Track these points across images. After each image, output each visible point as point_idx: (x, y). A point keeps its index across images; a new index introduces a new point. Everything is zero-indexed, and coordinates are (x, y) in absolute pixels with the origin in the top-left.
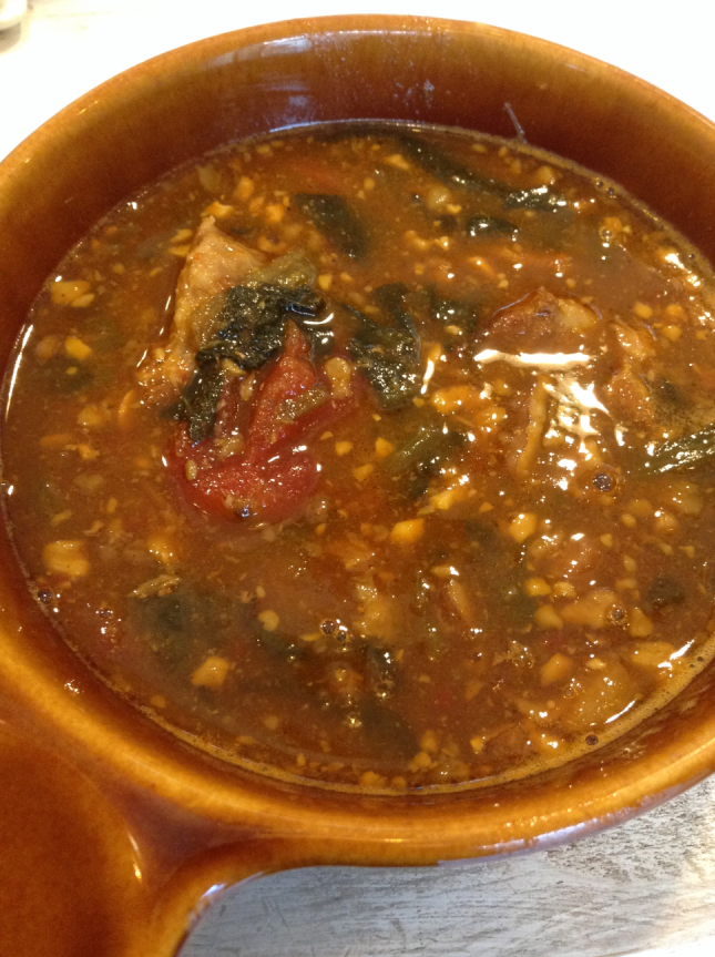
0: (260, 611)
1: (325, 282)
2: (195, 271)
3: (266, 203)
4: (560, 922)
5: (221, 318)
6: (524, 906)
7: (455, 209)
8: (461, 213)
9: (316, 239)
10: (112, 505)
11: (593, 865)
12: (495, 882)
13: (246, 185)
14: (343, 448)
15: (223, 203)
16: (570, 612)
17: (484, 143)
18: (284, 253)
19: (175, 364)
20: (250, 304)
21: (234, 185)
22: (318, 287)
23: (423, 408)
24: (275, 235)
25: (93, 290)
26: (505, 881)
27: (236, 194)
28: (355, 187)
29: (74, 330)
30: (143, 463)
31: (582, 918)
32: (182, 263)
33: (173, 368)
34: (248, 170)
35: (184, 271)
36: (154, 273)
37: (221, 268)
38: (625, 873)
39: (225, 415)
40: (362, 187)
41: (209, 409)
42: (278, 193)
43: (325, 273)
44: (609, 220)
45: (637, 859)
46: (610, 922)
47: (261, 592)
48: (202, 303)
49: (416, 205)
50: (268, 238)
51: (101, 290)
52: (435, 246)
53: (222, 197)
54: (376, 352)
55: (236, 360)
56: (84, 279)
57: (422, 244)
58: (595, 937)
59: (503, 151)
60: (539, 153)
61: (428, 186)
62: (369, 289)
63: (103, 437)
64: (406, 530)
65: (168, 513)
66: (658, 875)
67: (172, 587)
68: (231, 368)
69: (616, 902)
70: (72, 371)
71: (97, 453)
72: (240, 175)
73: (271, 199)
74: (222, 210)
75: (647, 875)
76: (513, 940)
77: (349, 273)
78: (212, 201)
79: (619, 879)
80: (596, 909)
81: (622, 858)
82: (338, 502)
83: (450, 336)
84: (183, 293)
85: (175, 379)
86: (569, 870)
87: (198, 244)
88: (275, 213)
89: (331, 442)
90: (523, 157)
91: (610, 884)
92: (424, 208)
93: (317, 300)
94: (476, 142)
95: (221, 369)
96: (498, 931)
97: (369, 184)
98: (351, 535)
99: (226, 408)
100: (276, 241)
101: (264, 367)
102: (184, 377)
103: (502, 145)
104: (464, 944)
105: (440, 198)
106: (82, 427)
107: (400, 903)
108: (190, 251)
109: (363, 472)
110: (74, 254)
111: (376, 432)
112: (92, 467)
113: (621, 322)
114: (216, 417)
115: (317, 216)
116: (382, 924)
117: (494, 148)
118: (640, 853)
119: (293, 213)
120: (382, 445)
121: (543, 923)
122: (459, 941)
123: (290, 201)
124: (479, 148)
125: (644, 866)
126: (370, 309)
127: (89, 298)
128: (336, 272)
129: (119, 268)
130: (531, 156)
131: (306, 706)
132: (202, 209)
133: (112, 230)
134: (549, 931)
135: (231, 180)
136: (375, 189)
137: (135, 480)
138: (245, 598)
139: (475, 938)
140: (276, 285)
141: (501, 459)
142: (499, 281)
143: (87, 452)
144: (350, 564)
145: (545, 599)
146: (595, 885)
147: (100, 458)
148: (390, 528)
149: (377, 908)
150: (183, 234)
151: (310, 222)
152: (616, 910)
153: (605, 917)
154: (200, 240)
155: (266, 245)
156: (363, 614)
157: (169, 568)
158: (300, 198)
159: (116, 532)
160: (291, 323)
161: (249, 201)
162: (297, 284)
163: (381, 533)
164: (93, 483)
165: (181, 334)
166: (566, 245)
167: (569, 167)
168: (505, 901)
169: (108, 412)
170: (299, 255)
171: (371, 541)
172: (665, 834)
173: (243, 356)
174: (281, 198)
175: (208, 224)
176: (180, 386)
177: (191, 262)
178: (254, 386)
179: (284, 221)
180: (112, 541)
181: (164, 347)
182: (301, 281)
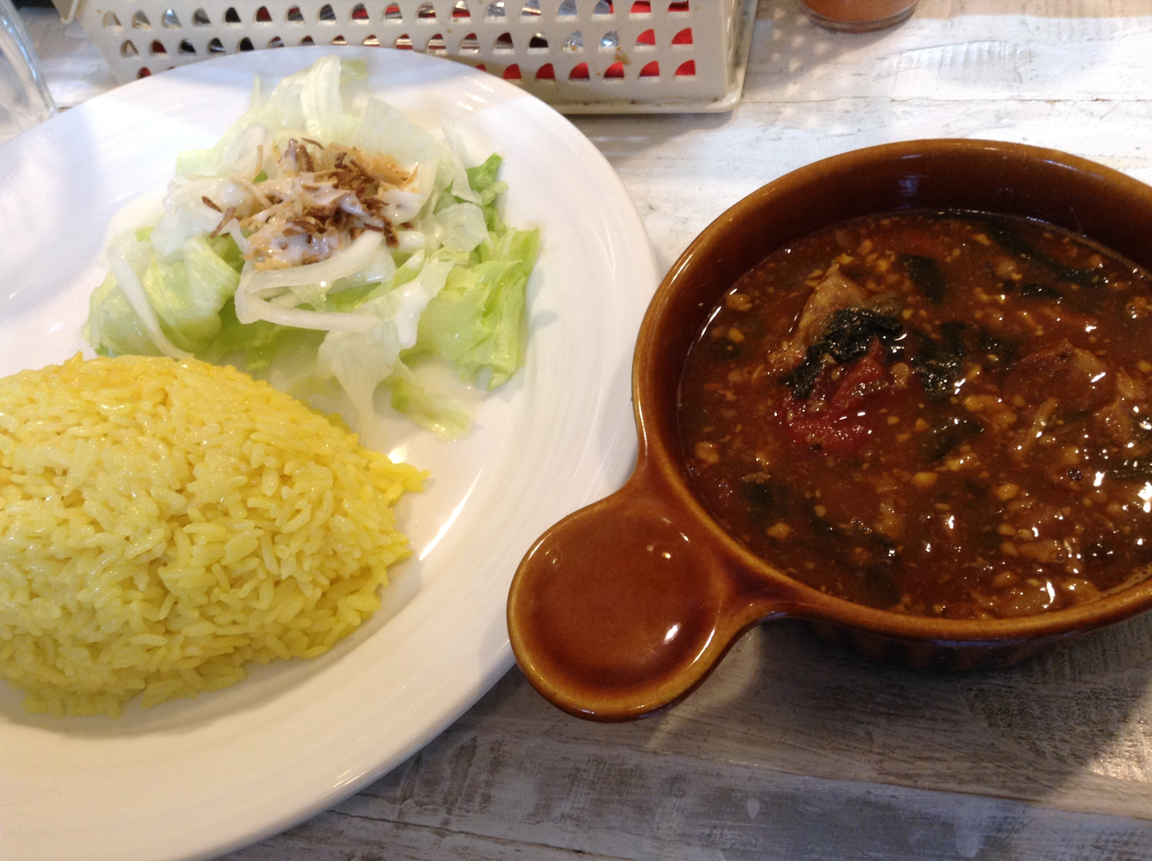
0: (816, 505)
1: (907, 314)
2: (818, 297)
3: (878, 258)
4: (985, 767)
5: (828, 328)
6: (962, 750)
7: (1016, 277)
8: (1020, 280)
9: (907, 285)
10: (739, 428)
11: (1021, 741)
12: (945, 731)
13: (867, 244)
14: (893, 420)
15: (849, 255)
16: (1025, 548)
17: (1052, 232)
18: (882, 292)
19: (793, 352)
20: (850, 321)
21: (859, 244)
22: (901, 316)
23: (955, 405)
24: (879, 279)
25: (752, 301)
26: (953, 731)
27: (858, 250)
28: (946, 253)
29: (736, 324)
30: (761, 408)
31: (1002, 770)
32: (812, 291)
33: (792, 355)
34: (870, 236)
35: (812, 296)
36: (792, 295)
37: (836, 297)
38: (1044, 753)
39: (818, 386)
40: (950, 254)
41: (809, 382)
42: (888, 252)
43: (908, 309)
44: (1137, 299)
45: (1055, 747)
46: (1023, 779)
47: (818, 494)
48: (819, 317)
49: (987, 270)
50: (874, 281)
51: (757, 302)
52: (995, 300)
53: (849, 251)
54: (931, 364)
55: (833, 354)
56: (748, 294)
57: (985, 297)
58: (1010, 784)
59: (1066, 240)
60: (1094, 245)
61: (1000, 259)
62: (937, 322)
63: (739, 389)
64: (923, 478)
65: (770, 439)
66: (1069, 761)
67: (765, 480)
68: (828, 359)
69: (1031, 768)
70: (730, 348)
71: (736, 397)
72: (865, 238)
73: (882, 256)
74: (846, 259)
75: (1061, 759)
76: (949, 768)
77: (926, 310)
78: (841, 253)
79: (1038, 755)
80: (1014, 768)
81: (1044, 743)
82: (881, 452)
83: (989, 361)
84: (808, 309)
85: (791, 361)
86: (1002, 739)
87: (825, 280)
88: (883, 265)
89: (886, 415)
90: (1081, 246)
91: (1031, 756)
92: (993, 274)
93: (897, 325)
94: (1046, 231)
95: (822, 358)
96: (939, 760)
97: (956, 252)
98: (884, 474)
99: (819, 383)
100: (879, 284)
101: (850, 361)
102: (797, 360)
103: (1066, 236)
104: (912, 760)
105: (1008, 268)
106: (729, 381)
107: (875, 723)
108: (819, 284)
109: (903, 437)
110: (745, 279)
111: (919, 414)
112: (731, 405)
113: (1124, 372)
114: (812, 387)
115: (912, 270)
116: (860, 731)
117: (1059, 237)
118: (1059, 744)
119: (895, 267)
120: (920, 423)
121: (973, 765)
122: (910, 757)
123: (896, 259)
124: (1047, 235)
125: (1061, 753)
126: (934, 336)
127: (749, 306)
128: (916, 308)
129: (771, 290)
130: (1087, 246)
131: (833, 562)
132: (833, 258)
133: (772, 265)
134: (977, 771)
135: (857, 240)
136: (960, 256)
137: (755, 417)
138: (808, 495)
139: (921, 759)
140: (871, 312)
141: (1004, 446)
142: (1036, 330)
143: (730, 396)
144: (880, 490)
145: (1009, 538)
146: (1019, 754)
147: (737, 400)
148: (913, 474)
149: (858, 722)
150: (817, 273)
151: (907, 274)
152: (1030, 772)
153: (1020, 775)
154: (827, 278)
155: (871, 285)
156: (882, 520)
157: (765, 469)
158: (902, 257)
159: (738, 443)
160: (876, 337)
161: (866, 255)
162: (886, 313)
163: (906, 476)
164: (730, 414)
165: (801, 335)
166: (1097, 312)
167: (1116, 257)
168: (950, 744)
169: (747, 375)
170: (892, 294)
171: (898, 480)
172: (1083, 738)
173: (837, 353)
174: (890, 256)
175: (834, 268)
176: (794, 366)
177: (817, 291)
178: (842, 372)
179: (888, 271)
180: (735, 447)
181: (789, 341)
182: (890, 312)
